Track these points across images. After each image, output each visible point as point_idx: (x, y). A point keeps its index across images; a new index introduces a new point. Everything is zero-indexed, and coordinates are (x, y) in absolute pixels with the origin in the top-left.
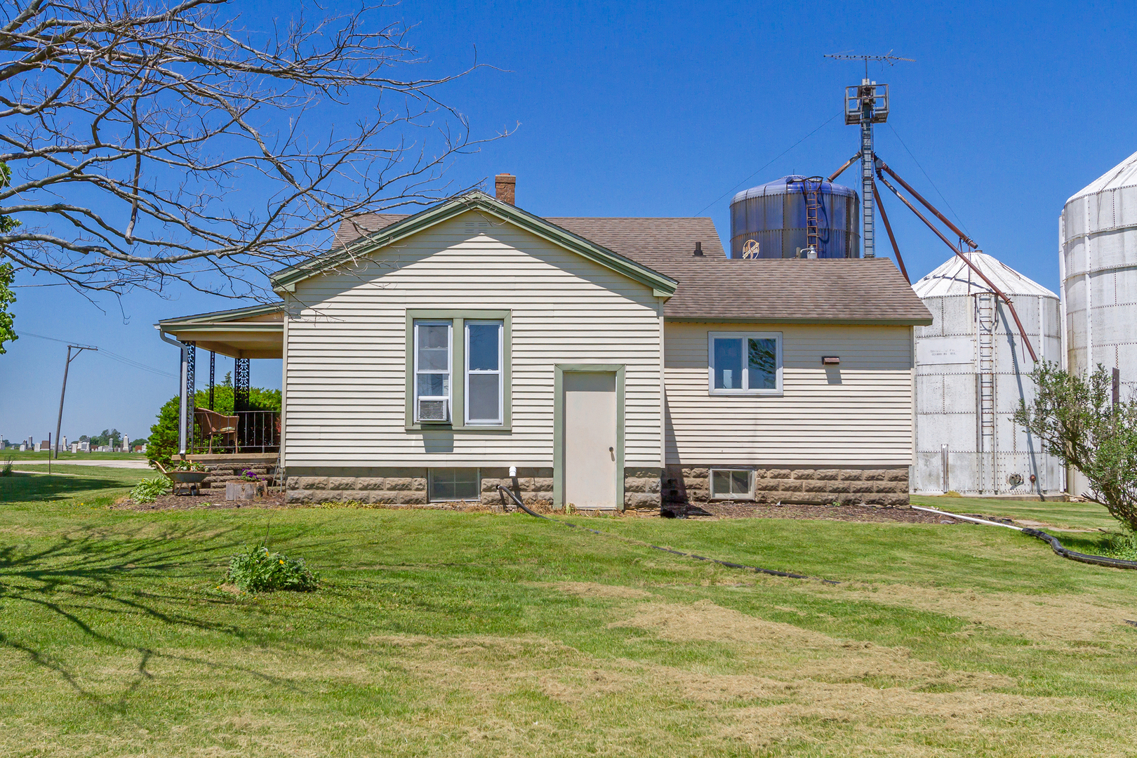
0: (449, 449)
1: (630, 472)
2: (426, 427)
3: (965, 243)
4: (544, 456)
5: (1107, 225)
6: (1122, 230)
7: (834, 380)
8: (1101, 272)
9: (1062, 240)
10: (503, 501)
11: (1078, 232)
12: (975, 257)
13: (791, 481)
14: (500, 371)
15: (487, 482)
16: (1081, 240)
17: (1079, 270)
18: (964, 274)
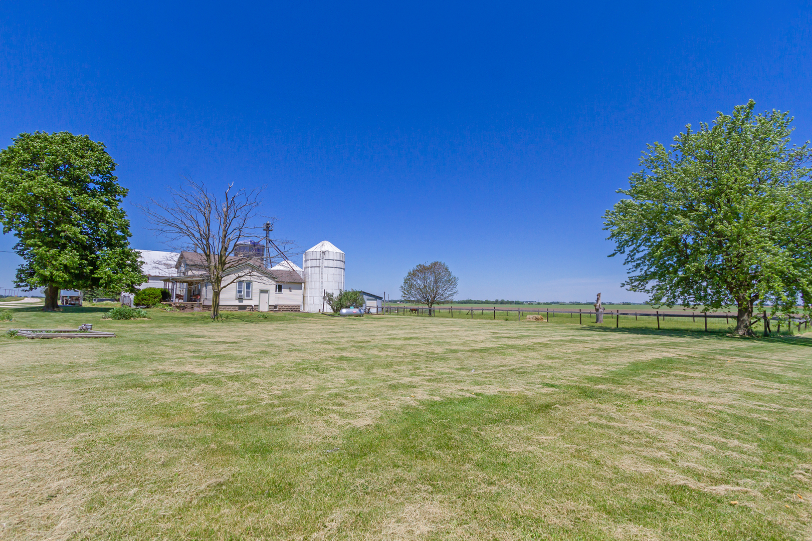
0: (242, 302)
1: (270, 306)
2: (239, 298)
3: (286, 258)
4: (257, 304)
5: (314, 258)
6: (316, 259)
7: (291, 291)
8: (312, 267)
9: (304, 259)
10: (250, 310)
11: (308, 259)
12: (288, 262)
13: (283, 307)
14: (251, 290)
15: (248, 307)
16: (309, 260)
17: (308, 266)
18: (287, 266)
